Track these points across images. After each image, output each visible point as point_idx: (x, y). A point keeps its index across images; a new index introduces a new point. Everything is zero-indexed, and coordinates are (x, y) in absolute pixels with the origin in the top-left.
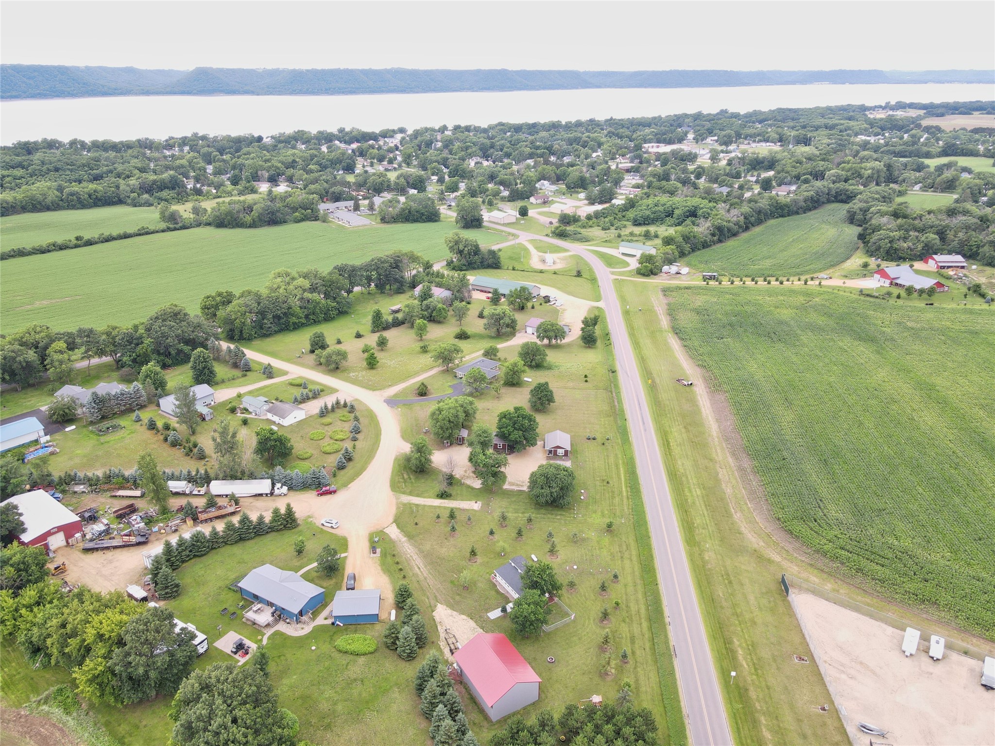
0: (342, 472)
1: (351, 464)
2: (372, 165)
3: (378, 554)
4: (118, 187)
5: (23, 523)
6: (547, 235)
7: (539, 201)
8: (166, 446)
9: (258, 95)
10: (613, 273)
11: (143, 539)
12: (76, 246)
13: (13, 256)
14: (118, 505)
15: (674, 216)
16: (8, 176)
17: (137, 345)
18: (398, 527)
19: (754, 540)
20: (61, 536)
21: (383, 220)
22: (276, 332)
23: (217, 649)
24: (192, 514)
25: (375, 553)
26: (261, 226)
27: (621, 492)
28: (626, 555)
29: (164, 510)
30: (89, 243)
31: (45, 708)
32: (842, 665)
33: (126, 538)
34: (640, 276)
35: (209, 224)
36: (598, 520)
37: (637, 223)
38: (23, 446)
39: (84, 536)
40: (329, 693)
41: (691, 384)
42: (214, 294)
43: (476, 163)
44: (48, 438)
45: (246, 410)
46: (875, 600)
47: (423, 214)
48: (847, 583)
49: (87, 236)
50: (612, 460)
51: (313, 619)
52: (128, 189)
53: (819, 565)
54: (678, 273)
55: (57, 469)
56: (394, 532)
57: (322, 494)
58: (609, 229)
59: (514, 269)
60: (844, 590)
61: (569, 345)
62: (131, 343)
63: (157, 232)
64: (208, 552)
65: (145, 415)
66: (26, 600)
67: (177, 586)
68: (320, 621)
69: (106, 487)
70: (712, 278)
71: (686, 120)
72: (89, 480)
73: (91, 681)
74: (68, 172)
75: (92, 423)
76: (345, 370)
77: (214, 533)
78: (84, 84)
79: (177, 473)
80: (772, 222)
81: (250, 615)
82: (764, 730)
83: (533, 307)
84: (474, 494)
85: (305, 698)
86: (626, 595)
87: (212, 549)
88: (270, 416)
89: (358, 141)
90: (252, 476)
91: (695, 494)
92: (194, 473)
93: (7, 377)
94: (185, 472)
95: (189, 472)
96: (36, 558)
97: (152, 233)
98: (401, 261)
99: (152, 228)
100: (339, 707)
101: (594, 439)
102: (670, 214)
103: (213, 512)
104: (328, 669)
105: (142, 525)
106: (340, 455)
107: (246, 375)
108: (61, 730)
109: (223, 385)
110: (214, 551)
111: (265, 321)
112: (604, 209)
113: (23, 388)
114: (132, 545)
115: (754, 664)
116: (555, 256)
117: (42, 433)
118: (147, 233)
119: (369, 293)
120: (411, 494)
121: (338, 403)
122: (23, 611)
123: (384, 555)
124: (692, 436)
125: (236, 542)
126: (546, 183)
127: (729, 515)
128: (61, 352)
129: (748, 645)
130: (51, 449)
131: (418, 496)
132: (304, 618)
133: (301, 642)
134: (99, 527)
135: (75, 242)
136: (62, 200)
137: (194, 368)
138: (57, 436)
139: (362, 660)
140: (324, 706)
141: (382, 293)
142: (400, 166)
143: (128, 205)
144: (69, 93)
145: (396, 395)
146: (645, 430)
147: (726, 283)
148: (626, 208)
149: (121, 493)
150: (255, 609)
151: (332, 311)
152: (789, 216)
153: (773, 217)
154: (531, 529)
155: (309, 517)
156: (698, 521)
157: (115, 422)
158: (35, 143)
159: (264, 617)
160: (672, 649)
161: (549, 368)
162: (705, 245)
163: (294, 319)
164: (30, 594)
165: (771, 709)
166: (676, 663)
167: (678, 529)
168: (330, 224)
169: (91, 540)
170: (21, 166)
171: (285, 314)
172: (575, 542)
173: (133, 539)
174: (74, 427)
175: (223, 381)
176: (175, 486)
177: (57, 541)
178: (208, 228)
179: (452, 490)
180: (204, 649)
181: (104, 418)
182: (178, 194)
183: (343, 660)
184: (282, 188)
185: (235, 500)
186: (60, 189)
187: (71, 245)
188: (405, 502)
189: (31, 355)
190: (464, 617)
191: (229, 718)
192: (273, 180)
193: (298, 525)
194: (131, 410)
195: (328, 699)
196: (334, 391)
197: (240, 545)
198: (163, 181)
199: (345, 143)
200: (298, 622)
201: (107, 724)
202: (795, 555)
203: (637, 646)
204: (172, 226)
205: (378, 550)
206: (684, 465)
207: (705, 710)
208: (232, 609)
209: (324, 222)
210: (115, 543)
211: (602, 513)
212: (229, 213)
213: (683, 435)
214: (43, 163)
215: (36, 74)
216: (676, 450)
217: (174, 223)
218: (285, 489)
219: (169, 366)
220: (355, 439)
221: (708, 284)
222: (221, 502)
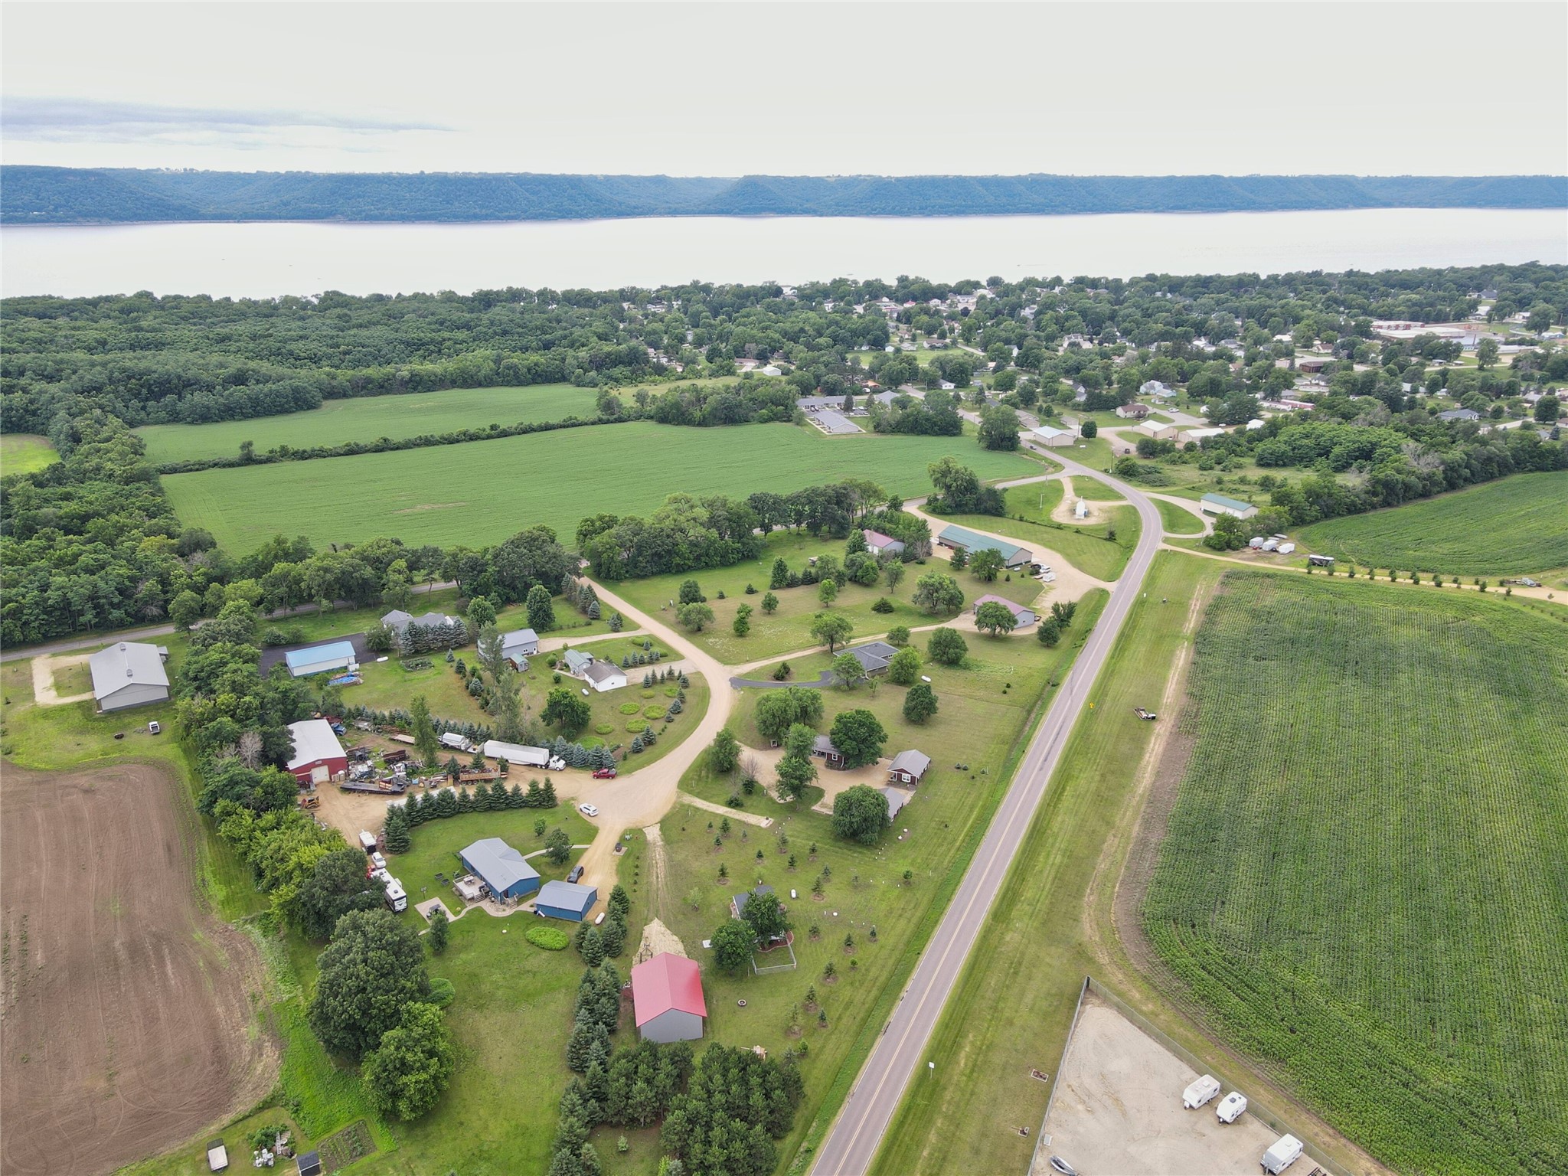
0: (635, 757)
1: (650, 748)
2: (914, 339)
3: (621, 854)
4: (563, 360)
5: (294, 750)
6: (1106, 471)
7: (1130, 414)
8: (466, 694)
9: (821, 216)
10: (1166, 540)
11: (398, 789)
12: (489, 437)
13: (418, 445)
14: (393, 748)
15: (1331, 455)
16: (449, 339)
17: (481, 572)
18: (661, 829)
19: (1089, 931)
20: (325, 770)
21: (880, 428)
22: (654, 574)
23: (416, 910)
24: (455, 773)
25: (618, 851)
26: (714, 425)
27: (955, 840)
28: (908, 914)
29: (432, 764)
30: (505, 434)
31: (249, 927)
32: (1090, 1095)
33: (383, 784)
34: (1208, 549)
35: (651, 418)
36: (902, 867)
37: (1263, 463)
38: (328, 672)
39: (348, 774)
40: (497, 977)
41: (1154, 718)
42: (594, 517)
43: (1072, 344)
44: (357, 666)
45: (567, 666)
46: (1200, 1037)
47: (935, 424)
48: (1178, 1009)
49: (504, 424)
50: (970, 801)
51: (519, 903)
52: (575, 362)
53: (1157, 981)
54: (1274, 550)
55: (350, 701)
56: (653, 834)
57: (598, 777)
58: (1211, 468)
59: (1021, 519)
60: (1166, 1016)
61: (1023, 639)
62: (474, 569)
63: (586, 424)
64: (453, 815)
65: (458, 655)
66: (262, 823)
67: (406, 841)
68: (526, 907)
69: (389, 728)
70: (1321, 564)
71: (1497, 278)
72: (375, 718)
73: (282, 906)
74: (516, 337)
75: (405, 657)
76: (709, 633)
77: (464, 796)
78: (598, 201)
79: (459, 726)
80: (1517, 478)
81: (461, 885)
82: (933, 1132)
83: (1008, 579)
84: (771, 809)
85: (474, 975)
86: (876, 957)
87: (459, 812)
88: (587, 677)
89: (915, 299)
90: (531, 742)
91: (1050, 861)
92: (476, 728)
93: (343, 593)
94: (467, 725)
95: (471, 726)
96: (284, 784)
97: (580, 425)
98: (846, 496)
99: (581, 418)
100: (500, 993)
101: (965, 769)
102: (1325, 452)
103: (476, 775)
104: (508, 955)
105: (403, 774)
106: (639, 736)
107: (589, 624)
108: (254, 949)
109: (558, 633)
110: (460, 815)
111: (641, 559)
112: (1220, 436)
113: (359, 608)
114: (387, 793)
115: (974, 1065)
116: (1095, 505)
117: (353, 660)
118: (574, 425)
119: (798, 534)
120: (698, 795)
121: (671, 673)
122: (258, 833)
123: (627, 855)
124: (1103, 789)
125: (486, 810)
126: (1157, 384)
127: (1079, 894)
128: (399, 572)
129: (982, 1045)
130: (355, 679)
131: (705, 799)
132: (509, 900)
133: (497, 922)
134: (362, 768)
135: (488, 431)
136: (498, 374)
137: (529, 608)
138: (368, 666)
139: (545, 954)
140: (486, 988)
141: (815, 535)
142: (954, 343)
143: (571, 383)
144: (577, 213)
145: (748, 674)
146: (1041, 769)
147: (1341, 572)
148: (1259, 436)
149: (401, 737)
150: (466, 880)
151: (733, 553)
152: (1556, 469)
153: (1522, 470)
154: (813, 861)
155: (573, 799)
156: (1029, 894)
157: (426, 659)
158: (498, 293)
159: (471, 891)
160: (886, 1024)
161: (967, 667)
162: (1353, 509)
163: (677, 560)
164: (269, 817)
165: (958, 1115)
166: (880, 1040)
167: (992, 898)
168: (805, 428)
169: (353, 780)
170: (467, 326)
171: (669, 552)
172: (856, 887)
173: (390, 787)
174: (386, 658)
175: (561, 628)
176: (450, 738)
177: (320, 775)
178: (650, 422)
179: (747, 801)
180: (402, 907)
181: (417, 652)
182: (633, 372)
183: (526, 950)
184: (770, 370)
185: (504, 765)
186: (498, 361)
187: (483, 436)
188: (686, 802)
189: (368, 572)
190: (675, 938)
191: (360, 957)
192: (763, 358)
193: (556, 805)
194: (444, 648)
195: (492, 983)
196: (680, 657)
197: (488, 814)
198: (618, 354)
199: (897, 301)
200: (503, 903)
201: (293, 954)
202: (1132, 961)
203: (848, 1013)
204: (605, 417)
205: (624, 849)
206: (1063, 822)
207: (876, 1094)
208: (447, 876)
209: (798, 424)
210: (372, 787)
211: (914, 860)
212: (676, 405)
213: (1093, 785)
214: (492, 323)
215: (543, 187)
216: (1067, 800)
217: (611, 414)
218: (562, 762)
219: (514, 602)
220: (670, 720)
221: (1309, 573)
222: (488, 764)
